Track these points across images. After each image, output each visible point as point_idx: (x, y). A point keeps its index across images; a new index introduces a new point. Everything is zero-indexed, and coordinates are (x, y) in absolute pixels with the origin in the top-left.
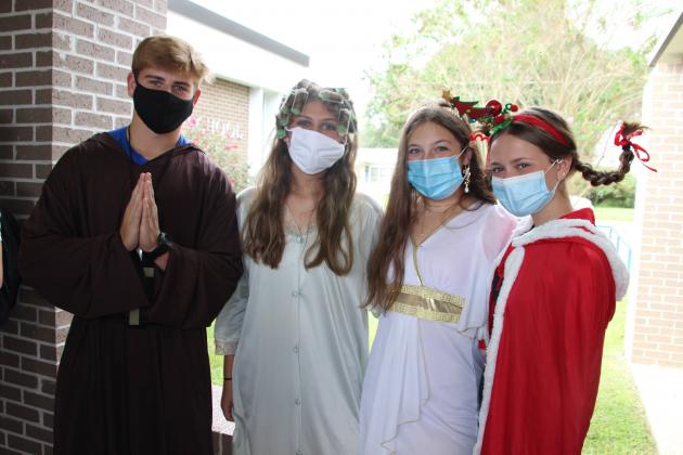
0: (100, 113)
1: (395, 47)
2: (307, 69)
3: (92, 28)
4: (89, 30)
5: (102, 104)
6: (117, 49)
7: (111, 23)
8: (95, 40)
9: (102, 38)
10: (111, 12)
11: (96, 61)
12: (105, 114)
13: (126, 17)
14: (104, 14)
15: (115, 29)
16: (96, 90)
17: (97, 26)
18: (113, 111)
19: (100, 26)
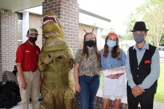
0: (68, 36)
1: (131, 16)
2: (110, 23)
3: (66, 21)
4: (66, 22)
5: (68, 35)
6: (70, 24)
7: (69, 20)
8: (67, 23)
9: (68, 23)
10: (69, 18)
11: (67, 27)
12: (69, 36)
13: (72, 19)
14: (68, 19)
15: (70, 21)
16: (67, 32)
17: (67, 21)
18: (70, 36)
19: (68, 21)
